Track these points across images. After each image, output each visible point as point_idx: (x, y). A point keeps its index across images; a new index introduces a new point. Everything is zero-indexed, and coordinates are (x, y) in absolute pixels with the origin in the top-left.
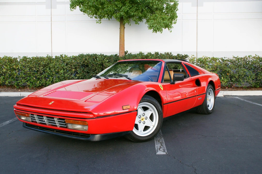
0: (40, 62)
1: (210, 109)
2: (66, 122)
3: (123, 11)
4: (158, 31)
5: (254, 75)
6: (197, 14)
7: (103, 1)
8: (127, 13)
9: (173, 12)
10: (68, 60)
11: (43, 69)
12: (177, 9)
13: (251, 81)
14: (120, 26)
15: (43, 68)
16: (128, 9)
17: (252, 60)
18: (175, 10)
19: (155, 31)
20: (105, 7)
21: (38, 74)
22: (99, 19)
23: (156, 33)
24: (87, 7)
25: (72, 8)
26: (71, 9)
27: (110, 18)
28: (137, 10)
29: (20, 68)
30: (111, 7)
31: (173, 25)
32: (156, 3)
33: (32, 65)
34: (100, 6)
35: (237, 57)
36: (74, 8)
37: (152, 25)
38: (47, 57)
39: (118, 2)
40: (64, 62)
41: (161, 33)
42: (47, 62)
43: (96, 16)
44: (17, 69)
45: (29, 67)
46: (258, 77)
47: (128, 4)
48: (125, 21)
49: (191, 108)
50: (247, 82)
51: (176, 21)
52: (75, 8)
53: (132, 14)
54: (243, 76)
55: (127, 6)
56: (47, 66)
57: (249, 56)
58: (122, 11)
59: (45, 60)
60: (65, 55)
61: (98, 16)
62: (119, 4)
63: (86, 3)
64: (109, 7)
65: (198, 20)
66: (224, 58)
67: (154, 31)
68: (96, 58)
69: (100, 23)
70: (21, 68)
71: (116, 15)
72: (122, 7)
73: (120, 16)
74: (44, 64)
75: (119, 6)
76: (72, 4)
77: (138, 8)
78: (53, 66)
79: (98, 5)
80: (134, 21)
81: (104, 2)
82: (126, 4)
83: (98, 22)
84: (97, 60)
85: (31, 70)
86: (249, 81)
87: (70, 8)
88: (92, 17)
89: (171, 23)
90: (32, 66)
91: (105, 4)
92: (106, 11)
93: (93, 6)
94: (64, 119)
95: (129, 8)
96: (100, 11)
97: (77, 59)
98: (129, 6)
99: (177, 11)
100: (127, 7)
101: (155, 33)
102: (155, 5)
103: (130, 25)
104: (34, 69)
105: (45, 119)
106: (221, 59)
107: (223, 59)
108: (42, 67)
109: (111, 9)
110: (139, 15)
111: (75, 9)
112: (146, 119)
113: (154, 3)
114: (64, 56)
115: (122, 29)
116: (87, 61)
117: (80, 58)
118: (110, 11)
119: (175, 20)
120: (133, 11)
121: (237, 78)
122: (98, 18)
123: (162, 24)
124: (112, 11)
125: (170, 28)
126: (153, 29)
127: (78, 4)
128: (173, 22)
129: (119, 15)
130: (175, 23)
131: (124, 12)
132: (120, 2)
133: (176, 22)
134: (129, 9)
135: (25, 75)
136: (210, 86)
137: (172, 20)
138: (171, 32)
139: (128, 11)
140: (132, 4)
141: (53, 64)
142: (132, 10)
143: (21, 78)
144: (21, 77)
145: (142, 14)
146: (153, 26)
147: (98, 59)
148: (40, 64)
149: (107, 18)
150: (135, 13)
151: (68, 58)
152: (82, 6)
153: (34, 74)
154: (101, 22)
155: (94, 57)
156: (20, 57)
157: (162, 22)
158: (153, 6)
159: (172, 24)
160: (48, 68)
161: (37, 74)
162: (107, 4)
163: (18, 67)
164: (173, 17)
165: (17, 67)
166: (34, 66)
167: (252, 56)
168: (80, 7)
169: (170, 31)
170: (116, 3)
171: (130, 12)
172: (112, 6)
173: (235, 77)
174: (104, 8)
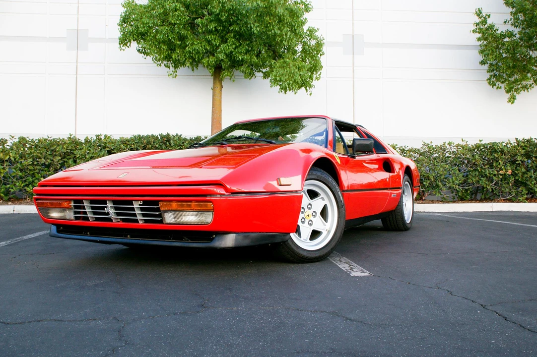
0: (55, 147)
1: (408, 220)
2: (162, 209)
3: (223, 52)
4: (290, 90)
5: (461, 175)
6: (353, 68)
7: (184, 34)
8: (230, 56)
9: (315, 58)
10: (113, 143)
11: (61, 162)
12: (323, 52)
13: (457, 186)
14: (214, 83)
15: (61, 160)
16: (233, 48)
17: (455, 150)
18: (318, 54)
19: (284, 89)
20: (187, 44)
21: (50, 171)
22: (174, 69)
23: (285, 93)
24: (154, 43)
25: (122, 45)
26: (120, 46)
27: (195, 68)
28: (247, 52)
29: (13, 159)
30: (198, 43)
31: (314, 83)
32: (288, 36)
33: (39, 153)
34: (179, 43)
35: (428, 144)
36: (126, 45)
37: (278, 78)
38: (70, 138)
39: (213, 35)
40: (105, 147)
41: (295, 93)
42: (70, 148)
43: (167, 64)
44: (7, 161)
45: (33, 156)
46: (468, 179)
47: (231, 40)
48: (224, 72)
49: (380, 212)
50: (450, 188)
51: (320, 75)
52: (128, 44)
53: (240, 58)
54: (443, 176)
55: (229, 42)
56: (69, 157)
57: (449, 144)
58: (220, 52)
59: (65, 143)
60: (106, 136)
61: (172, 64)
62: (215, 39)
63: (152, 35)
64: (194, 44)
65: (355, 80)
66: (404, 147)
67: (282, 89)
68: (169, 141)
69: (175, 77)
70: (15, 159)
71: (208, 61)
72: (219, 45)
73: (215, 62)
74: (63, 150)
75: (214, 43)
76: (123, 37)
77: (250, 49)
78: (82, 155)
79: (174, 40)
80: (243, 72)
81: (187, 36)
82: (227, 39)
83: (171, 74)
84: (170, 145)
85: (35, 163)
86: (454, 186)
87: (119, 44)
88: (160, 65)
89: (311, 78)
90: (39, 155)
91: (187, 39)
92: (190, 52)
93: (164, 42)
94: (156, 203)
95: (234, 46)
96: (178, 52)
97: (130, 142)
98: (234, 44)
99: (322, 56)
100: (229, 44)
101: (282, 94)
102: (285, 41)
103: (234, 81)
104: (43, 161)
105: (110, 208)
106: (400, 149)
107: (403, 149)
108: (60, 158)
109: (199, 48)
110: (253, 60)
111: (128, 47)
112: (314, 216)
113: (284, 37)
114: (103, 137)
115: (218, 90)
116: (150, 146)
117: (136, 142)
118: (198, 52)
119: (318, 74)
120: (241, 53)
121: (433, 180)
122: (172, 66)
123: (298, 76)
124: (201, 52)
125: (308, 88)
126: (280, 85)
127: (135, 36)
128: (314, 76)
129: (214, 60)
130: (318, 79)
131: (225, 54)
132: (217, 35)
133: (320, 78)
134: (235, 49)
135: (24, 173)
136: (407, 177)
137: (312, 73)
138: (311, 94)
139: (233, 52)
140: (238, 40)
141: (83, 150)
142: (240, 51)
143: (14, 180)
144: (14, 177)
145: (257, 59)
146: (280, 81)
147: (172, 141)
148: (55, 151)
149: (190, 67)
150: (245, 57)
151: (113, 140)
152: (142, 41)
153: (42, 170)
154: (176, 75)
155: (165, 139)
156: (14, 137)
157: (297, 73)
158: (281, 41)
159: (313, 80)
160: (72, 159)
161: (48, 172)
162: (192, 39)
163: (8, 157)
164: (315, 68)
165: (6, 156)
166: (44, 154)
167: (454, 144)
168: (138, 43)
169: (309, 93)
170: (209, 37)
171: (235, 54)
172: (201, 43)
173: (428, 179)
174: (186, 46)
